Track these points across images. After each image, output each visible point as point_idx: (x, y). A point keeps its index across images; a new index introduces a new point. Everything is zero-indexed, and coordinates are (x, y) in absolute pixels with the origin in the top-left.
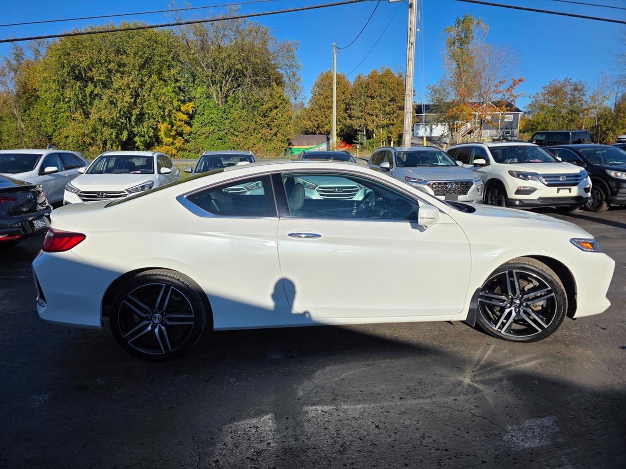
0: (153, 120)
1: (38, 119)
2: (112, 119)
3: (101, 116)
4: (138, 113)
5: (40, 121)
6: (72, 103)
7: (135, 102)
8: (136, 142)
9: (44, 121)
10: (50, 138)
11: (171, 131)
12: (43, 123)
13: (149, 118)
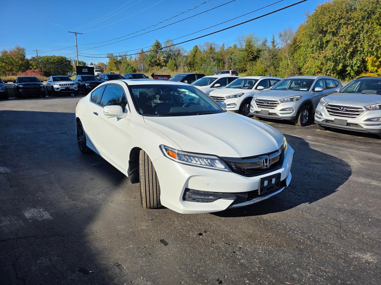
0: (363, 55)
1: (297, 59)
2: (333, 56)
3: (326, 55)
4: (352, 51)
5: (298, 59)
6: (315, 48)
7: (351, 44)
8: (348, 71)
9: (300, 59)
10: (300, 69)
11: (375, 62)
12: (299, 61)
13: (360, 54)
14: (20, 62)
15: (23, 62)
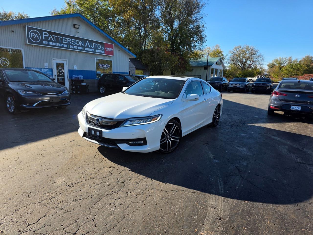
14: (306, 68)
15: (308, 68)
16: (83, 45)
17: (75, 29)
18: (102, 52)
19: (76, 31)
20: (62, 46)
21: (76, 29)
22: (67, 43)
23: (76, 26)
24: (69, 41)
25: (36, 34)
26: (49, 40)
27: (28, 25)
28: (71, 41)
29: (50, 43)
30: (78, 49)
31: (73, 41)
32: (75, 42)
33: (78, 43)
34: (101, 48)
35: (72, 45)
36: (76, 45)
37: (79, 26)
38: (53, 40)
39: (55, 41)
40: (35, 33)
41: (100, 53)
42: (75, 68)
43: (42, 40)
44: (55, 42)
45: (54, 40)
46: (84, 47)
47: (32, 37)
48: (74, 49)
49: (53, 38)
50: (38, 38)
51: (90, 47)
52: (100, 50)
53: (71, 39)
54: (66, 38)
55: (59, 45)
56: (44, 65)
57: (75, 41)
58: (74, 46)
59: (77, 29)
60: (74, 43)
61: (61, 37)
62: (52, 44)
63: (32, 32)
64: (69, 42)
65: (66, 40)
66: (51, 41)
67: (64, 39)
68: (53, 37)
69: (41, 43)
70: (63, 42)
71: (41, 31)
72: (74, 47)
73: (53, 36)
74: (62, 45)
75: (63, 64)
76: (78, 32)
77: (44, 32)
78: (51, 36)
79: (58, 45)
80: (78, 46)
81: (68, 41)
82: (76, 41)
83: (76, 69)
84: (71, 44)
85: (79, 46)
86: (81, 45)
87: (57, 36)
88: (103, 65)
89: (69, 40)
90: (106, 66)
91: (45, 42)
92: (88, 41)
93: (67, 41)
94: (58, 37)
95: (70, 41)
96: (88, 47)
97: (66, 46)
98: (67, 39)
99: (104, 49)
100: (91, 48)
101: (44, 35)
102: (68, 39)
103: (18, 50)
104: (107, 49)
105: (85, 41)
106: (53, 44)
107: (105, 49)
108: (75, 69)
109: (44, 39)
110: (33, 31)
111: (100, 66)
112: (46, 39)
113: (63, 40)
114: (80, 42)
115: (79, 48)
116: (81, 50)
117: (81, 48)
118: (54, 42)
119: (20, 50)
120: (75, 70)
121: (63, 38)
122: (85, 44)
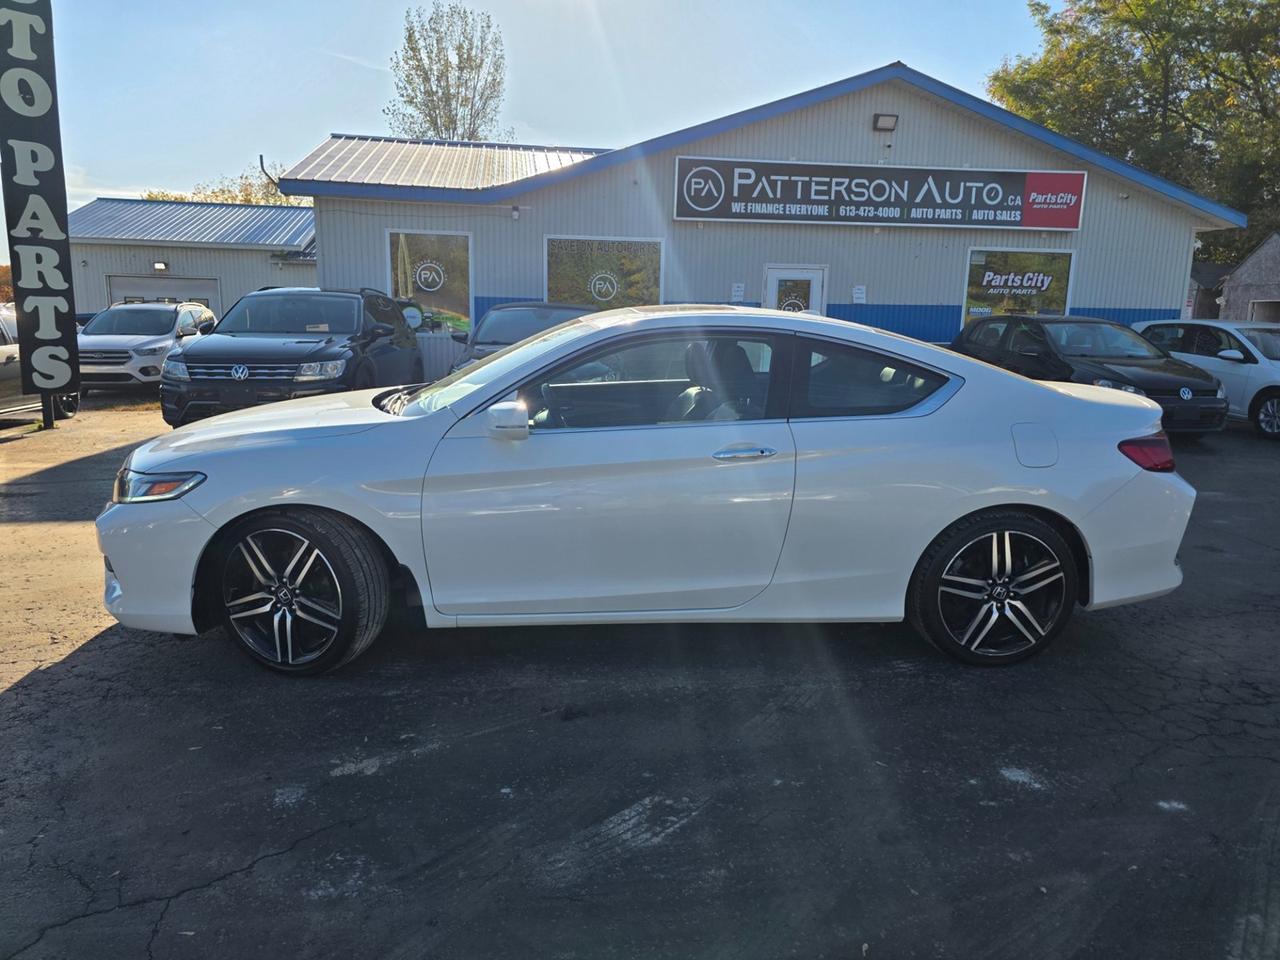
16: (904, 196)
17: (877, 133)
18: (1004, 216)
19: (882, 144)
20: (804, 212)
21: (883, 134)
22: (826, 198)
23: (883, 122)
24: (838, 188)
25: (710, 182)
26: (755, 195)
27: (682, 155)
28: (849, 190)
29: (758, 208)
30: (876, 219)
31: (857, 185)
32: (868, 188)
33: (879, 190)
34: (1005, 199)
35: (851, 203)
36: (869, 202)
37: (897, 117)
38: (771, 195)
39: (779, 196)
40: (706, 176)
41: (995, 222)
42: (860, 295)
43: (729, 198)
44: (778, 201)
45: (774, 193)
46: (906, 206)
47: (693, 194)
48: (857, 218)
49: (771, 188)
50: (716, 195)
51: (939, 200)
52: (1000, 207)
53: (847, 181)
54: (828, 180)
55: (794, 209)
56: (731, 289)
57: (867, 184)
58: (858, 205)
59: (889, 133)
60: (862, 194)
61: (807, 179)
62: (764, 211)
63: (696, 175)
64: (838, 193)
65: (825, 188)
66: (763, 198)
67: (817, 183)
68: (773, 185)
69: (724, 211)
70: (813, 197)
71: (727, 169)
72: (857, 209)
73: (773, 177)
74: (804, 209)
75: (807, 284)
76: (889, 146)
77: (737, 171)
78: (764, 179)
79: (788, 209)
80: (877, 206)
81: (834, 188)
82: (872, 186)
83: (864, 302)
84: (847, 198)
85: (887, 204)
86: (892, 200)
87: (787, 178)
88: (1007, 280)
89: (838, 184)
90: (1029, 279)
91: (736, 207)
92: (930, 179)
93: (828, 193)
94: (793, 178)
95: (842, 188)
96: (928, 202)
97: (823, 210)
98: (829, 184)
99: (1019, 201)
100: (945, 205)
101: (737, 181)
102: (834, 180)
103: (649, 244)
104: (1040, 199)
105: (917, 177)
106: (770, 209)
107: (1025, 199)
108: (855, 302)
109: (736, 194)
110: (699, 171)
111: (989, 282)
112: (746, 194)
113: (814, 187)
114: (891, 186)
115: (883, 212)
116: (894, 220)
117: (895, 212)
118: (774, 201)
119: (656, 244)
120: (856, 305)
121: (814, 179)
122: (913, 194)
